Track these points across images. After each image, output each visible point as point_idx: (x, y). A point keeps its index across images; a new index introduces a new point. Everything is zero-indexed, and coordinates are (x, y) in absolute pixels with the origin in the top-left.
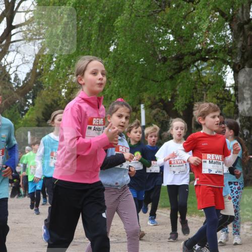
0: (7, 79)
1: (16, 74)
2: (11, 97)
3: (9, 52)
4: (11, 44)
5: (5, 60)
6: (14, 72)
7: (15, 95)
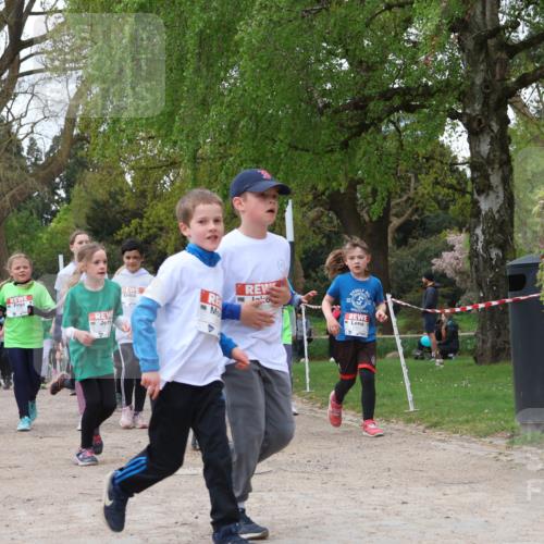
0: (14, 150)
1: (32, 139)
2: (21, 186)
3: (16, 95)
4: (20, 79)
5: (9, 110)
6: (28, 134)
7: (31, 181)
